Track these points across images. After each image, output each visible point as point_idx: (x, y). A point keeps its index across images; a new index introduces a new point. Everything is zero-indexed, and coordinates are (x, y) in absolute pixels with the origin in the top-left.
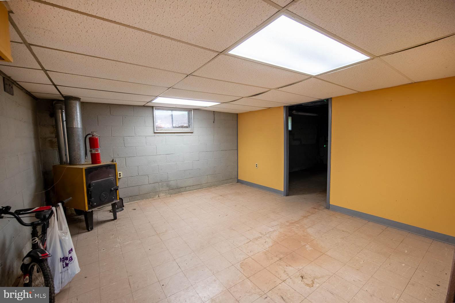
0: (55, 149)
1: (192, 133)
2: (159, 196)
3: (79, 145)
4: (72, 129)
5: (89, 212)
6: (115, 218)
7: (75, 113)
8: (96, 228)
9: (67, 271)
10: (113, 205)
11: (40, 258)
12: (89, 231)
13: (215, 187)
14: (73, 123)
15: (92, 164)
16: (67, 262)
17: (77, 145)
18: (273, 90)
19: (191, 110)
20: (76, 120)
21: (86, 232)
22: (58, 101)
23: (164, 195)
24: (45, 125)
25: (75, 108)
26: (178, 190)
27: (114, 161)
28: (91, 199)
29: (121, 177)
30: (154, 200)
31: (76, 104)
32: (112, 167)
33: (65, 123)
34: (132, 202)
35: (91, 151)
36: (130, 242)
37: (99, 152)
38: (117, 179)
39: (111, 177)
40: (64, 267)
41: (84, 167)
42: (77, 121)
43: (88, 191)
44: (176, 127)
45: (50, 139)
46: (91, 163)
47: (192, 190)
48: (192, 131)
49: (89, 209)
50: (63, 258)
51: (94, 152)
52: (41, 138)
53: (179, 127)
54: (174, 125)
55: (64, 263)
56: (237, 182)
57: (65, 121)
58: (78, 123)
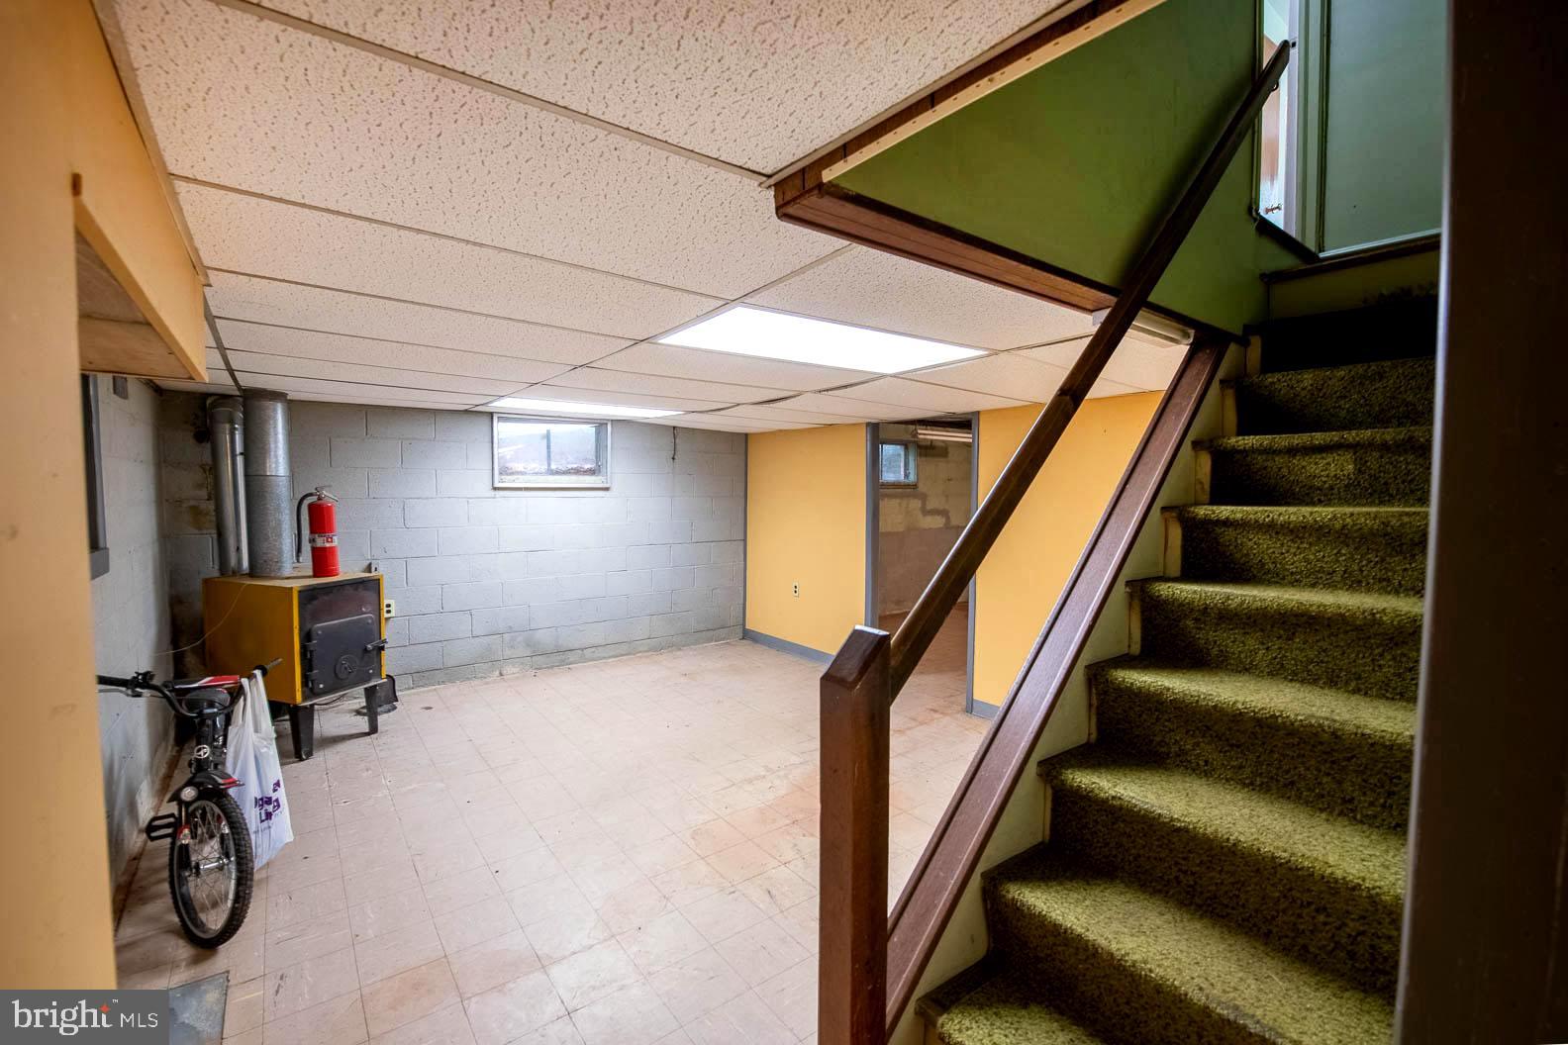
0: (205, 532)
1: (607, 489)
2: (501, 674)
3: (279, 523)
4: (262, 478)
5: (305, 707)
6: (374, 729)
7: (272, 434)
8: (321, 753)
9: (267, 831)
10: (370, 693)
11: (222, 787)
12: (301, 760)
13: (671, 652)
14: (264, 463)
15: (316, 575)
16: (270, 808)
17: (273, 524)
18: (809, 394)
19: (607, 424)
20: (272, 453)
21: (294, 762)
22: (223, 398)
23: (518, 669)
24: (179, 463)
25: (271, 422)
26: (558, 658)
27: (373, 569)
28: (311, 671)
29: (392, 614)
30: (487, 683)
31: (275, 410)
32: (368, 587)
33: (240, 460)
34: (422, 689)
35: (312, 541)
36: (414, 786)
37: (335, 543)
38: (383, 621)
39: (368, 615)
40: (262, 821)
41: (297, 584)
42: (276, 456)
43: (304, 649)
44: (557, 473)
45: (192, 503)
46: (311, 573)
47: (605, 658)
48: (607, 486)
49: (305, 699)
50: (262, 799)
51: (320, 542)
52: (167, 500)
53: (567, 472)
54: (553, 467)
55: (263, 812)
56: (743, 638)
57: (241, 454)
58: (278, 462)
